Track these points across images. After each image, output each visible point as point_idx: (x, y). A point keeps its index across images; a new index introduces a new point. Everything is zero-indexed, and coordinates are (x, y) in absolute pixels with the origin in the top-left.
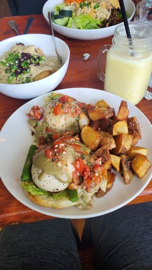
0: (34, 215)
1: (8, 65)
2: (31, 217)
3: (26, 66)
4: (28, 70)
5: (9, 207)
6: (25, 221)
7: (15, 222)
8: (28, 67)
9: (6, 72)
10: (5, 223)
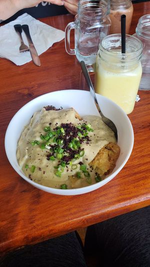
0: (41, 236)
1: (49, 148)
2: (38, 238)
3: (76, 147)
4: (81, 153)
5: (13, 231)
6: (32, 243)
7: (21, 246)
8: (79, 148)
9: (48, 159)
10: (10, 249)
